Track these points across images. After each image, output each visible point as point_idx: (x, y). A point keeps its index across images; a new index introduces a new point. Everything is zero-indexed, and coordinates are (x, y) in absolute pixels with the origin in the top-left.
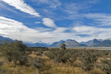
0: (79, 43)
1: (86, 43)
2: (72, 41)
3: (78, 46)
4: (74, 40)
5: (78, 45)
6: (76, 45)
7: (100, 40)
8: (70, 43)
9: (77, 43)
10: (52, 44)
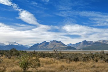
0: (66, 46)
1: (74, 45)
2: (57, 42)
3: (65, 50)
4: (60, 42)
5: (65, 47)
6: (63, 48)
7: (90, 41)
8: (55, 46)
9: (64, 45)
10: (31, 46)
